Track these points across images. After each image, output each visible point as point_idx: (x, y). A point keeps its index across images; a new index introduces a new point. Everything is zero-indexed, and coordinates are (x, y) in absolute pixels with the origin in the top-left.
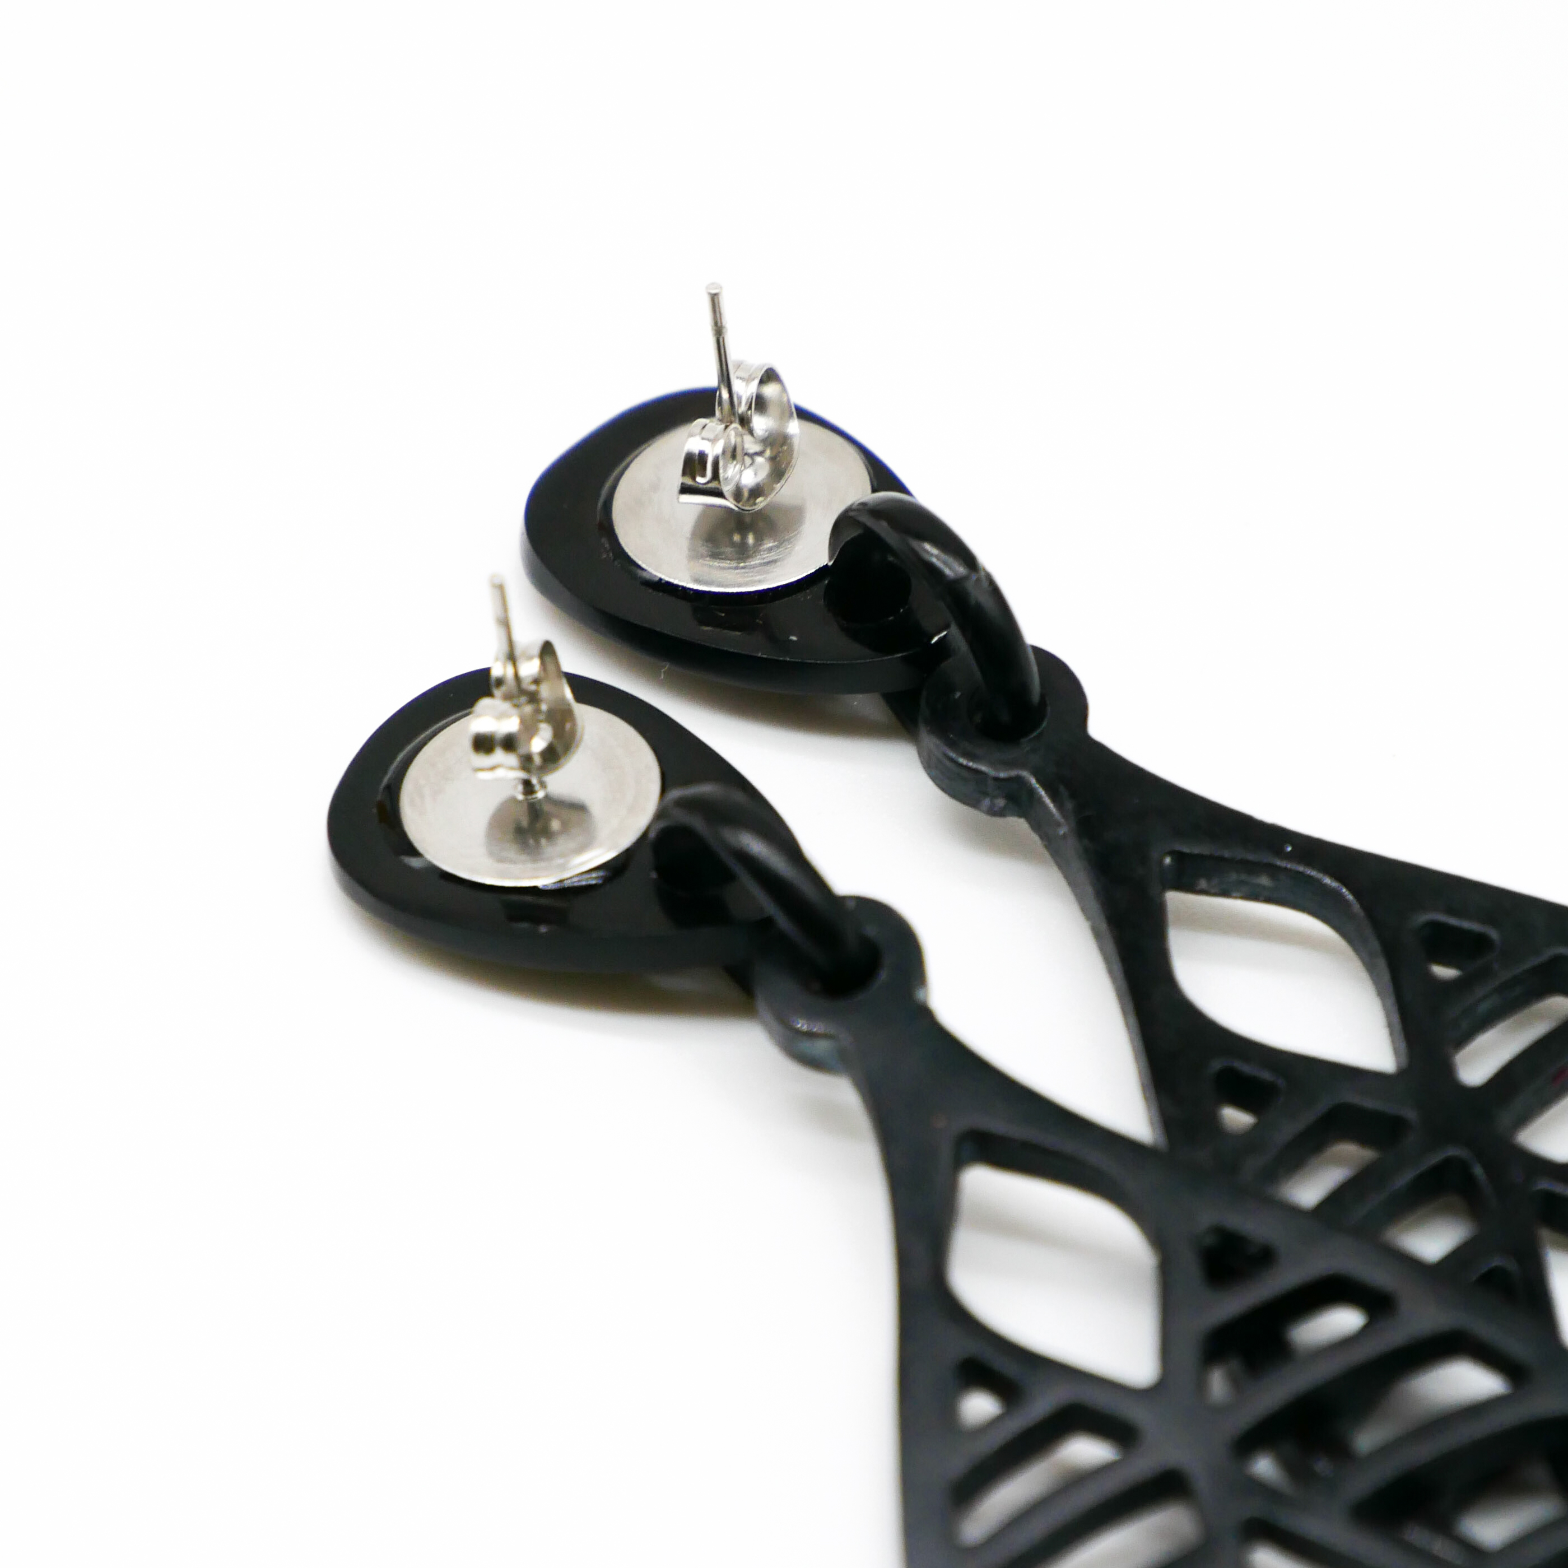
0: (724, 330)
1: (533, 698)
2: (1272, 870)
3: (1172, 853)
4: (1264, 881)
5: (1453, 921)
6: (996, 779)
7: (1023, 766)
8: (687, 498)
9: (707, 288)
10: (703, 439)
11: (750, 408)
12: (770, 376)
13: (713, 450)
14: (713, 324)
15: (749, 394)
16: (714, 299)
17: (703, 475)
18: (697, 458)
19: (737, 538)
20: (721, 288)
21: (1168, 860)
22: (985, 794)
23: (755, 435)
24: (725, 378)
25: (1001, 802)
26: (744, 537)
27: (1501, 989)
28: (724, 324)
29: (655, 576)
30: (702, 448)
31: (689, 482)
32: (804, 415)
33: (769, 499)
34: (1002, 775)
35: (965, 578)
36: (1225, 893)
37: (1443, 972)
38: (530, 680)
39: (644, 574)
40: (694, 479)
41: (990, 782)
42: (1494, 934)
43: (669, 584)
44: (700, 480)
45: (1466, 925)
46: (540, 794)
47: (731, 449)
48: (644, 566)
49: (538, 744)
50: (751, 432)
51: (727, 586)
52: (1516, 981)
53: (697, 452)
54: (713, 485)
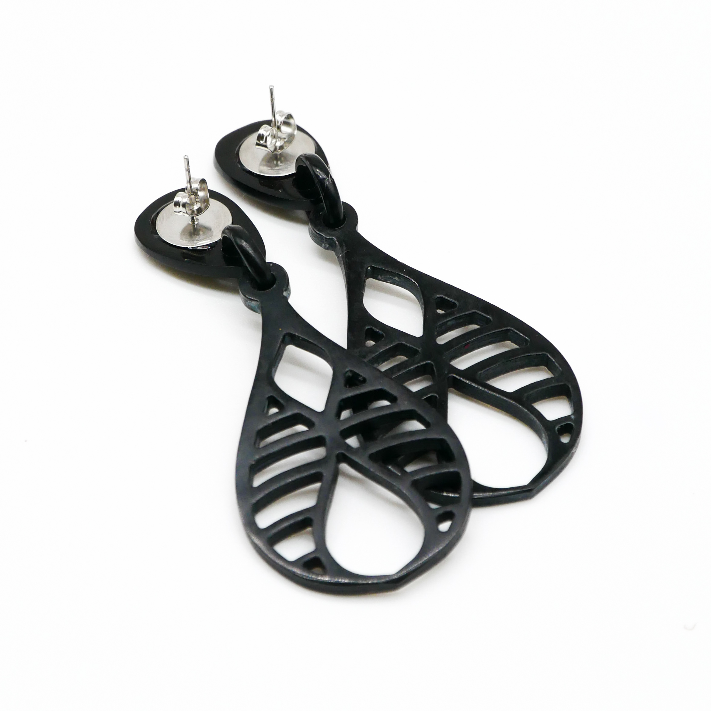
0: (274, 100)
1: (196, 195)
2: (399, 276)
3: (370, 266)
4: (396, 278)
5: (447, 298)
6: (326, 238)
7: (334, 236)
8: (257, 147)
9: (269, 86)
10: (264, 130)
11: (281, 124)
12: (290, 116)
13: (266, 134)
14: (271, 97)
15: (281, 120)
16: (271, 90)
17: (262, 140)
18: (261, 135)
19: (275, 162)
20: (273, 87)
21: (369, 268)
22: (323, 242)
23: (282, 132)
24: (274, 115)
25: (328, 246)
26: (277, 162)
27: (455, 319)
28: (274, 97)
29: (247, 169)
30: (263, 133)
31: (258, 142)
32: (299, 129)
33: (282, 151)
34: (328, 237)
35: (325, 179)
36: (386, 281)
37: (440, 312)
38: (195, 189)
39: (244, 168)
40: (260, 141)
41: (324, 239)
42: (457, 303)
43: (250, 171)
44: (261, 142)
45: (450, 299)
46: (196, 223)
47: (274, 136)
48: (245, 166)
49: (196, 207)
50: (281, 131)
51: (265, 174)
52: (460, 317)
53: (262, 134)
54: (265, 144)
